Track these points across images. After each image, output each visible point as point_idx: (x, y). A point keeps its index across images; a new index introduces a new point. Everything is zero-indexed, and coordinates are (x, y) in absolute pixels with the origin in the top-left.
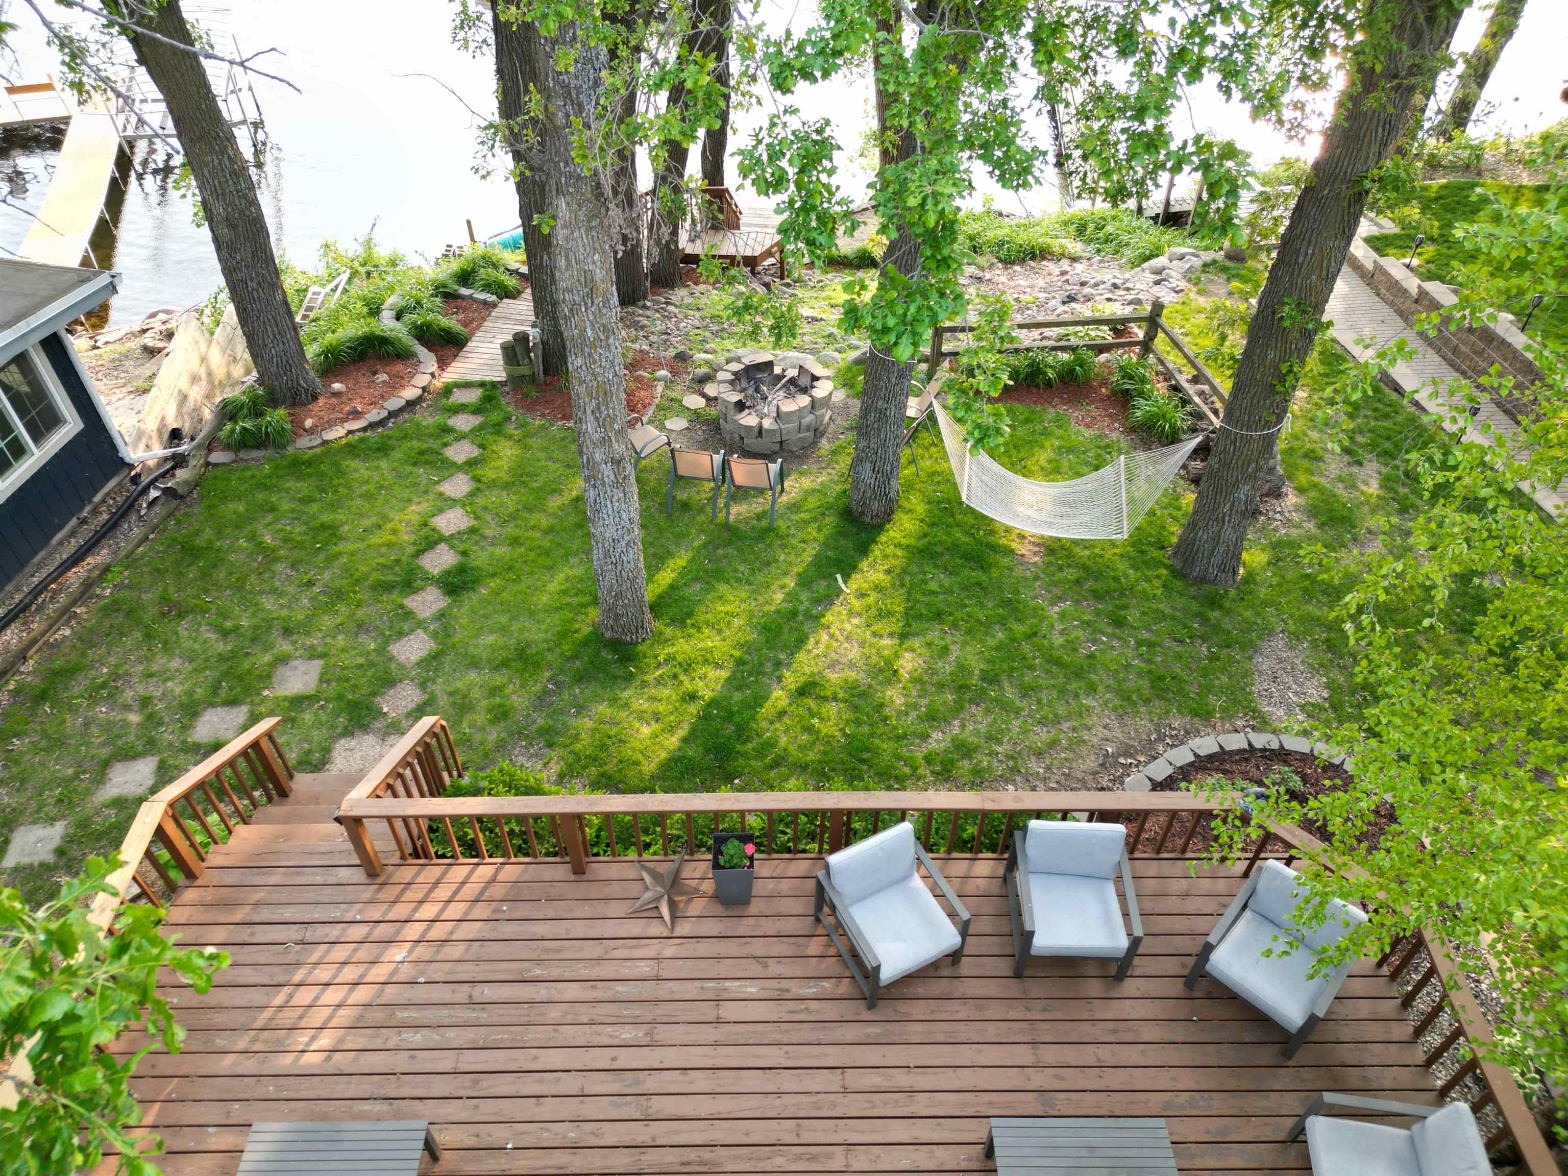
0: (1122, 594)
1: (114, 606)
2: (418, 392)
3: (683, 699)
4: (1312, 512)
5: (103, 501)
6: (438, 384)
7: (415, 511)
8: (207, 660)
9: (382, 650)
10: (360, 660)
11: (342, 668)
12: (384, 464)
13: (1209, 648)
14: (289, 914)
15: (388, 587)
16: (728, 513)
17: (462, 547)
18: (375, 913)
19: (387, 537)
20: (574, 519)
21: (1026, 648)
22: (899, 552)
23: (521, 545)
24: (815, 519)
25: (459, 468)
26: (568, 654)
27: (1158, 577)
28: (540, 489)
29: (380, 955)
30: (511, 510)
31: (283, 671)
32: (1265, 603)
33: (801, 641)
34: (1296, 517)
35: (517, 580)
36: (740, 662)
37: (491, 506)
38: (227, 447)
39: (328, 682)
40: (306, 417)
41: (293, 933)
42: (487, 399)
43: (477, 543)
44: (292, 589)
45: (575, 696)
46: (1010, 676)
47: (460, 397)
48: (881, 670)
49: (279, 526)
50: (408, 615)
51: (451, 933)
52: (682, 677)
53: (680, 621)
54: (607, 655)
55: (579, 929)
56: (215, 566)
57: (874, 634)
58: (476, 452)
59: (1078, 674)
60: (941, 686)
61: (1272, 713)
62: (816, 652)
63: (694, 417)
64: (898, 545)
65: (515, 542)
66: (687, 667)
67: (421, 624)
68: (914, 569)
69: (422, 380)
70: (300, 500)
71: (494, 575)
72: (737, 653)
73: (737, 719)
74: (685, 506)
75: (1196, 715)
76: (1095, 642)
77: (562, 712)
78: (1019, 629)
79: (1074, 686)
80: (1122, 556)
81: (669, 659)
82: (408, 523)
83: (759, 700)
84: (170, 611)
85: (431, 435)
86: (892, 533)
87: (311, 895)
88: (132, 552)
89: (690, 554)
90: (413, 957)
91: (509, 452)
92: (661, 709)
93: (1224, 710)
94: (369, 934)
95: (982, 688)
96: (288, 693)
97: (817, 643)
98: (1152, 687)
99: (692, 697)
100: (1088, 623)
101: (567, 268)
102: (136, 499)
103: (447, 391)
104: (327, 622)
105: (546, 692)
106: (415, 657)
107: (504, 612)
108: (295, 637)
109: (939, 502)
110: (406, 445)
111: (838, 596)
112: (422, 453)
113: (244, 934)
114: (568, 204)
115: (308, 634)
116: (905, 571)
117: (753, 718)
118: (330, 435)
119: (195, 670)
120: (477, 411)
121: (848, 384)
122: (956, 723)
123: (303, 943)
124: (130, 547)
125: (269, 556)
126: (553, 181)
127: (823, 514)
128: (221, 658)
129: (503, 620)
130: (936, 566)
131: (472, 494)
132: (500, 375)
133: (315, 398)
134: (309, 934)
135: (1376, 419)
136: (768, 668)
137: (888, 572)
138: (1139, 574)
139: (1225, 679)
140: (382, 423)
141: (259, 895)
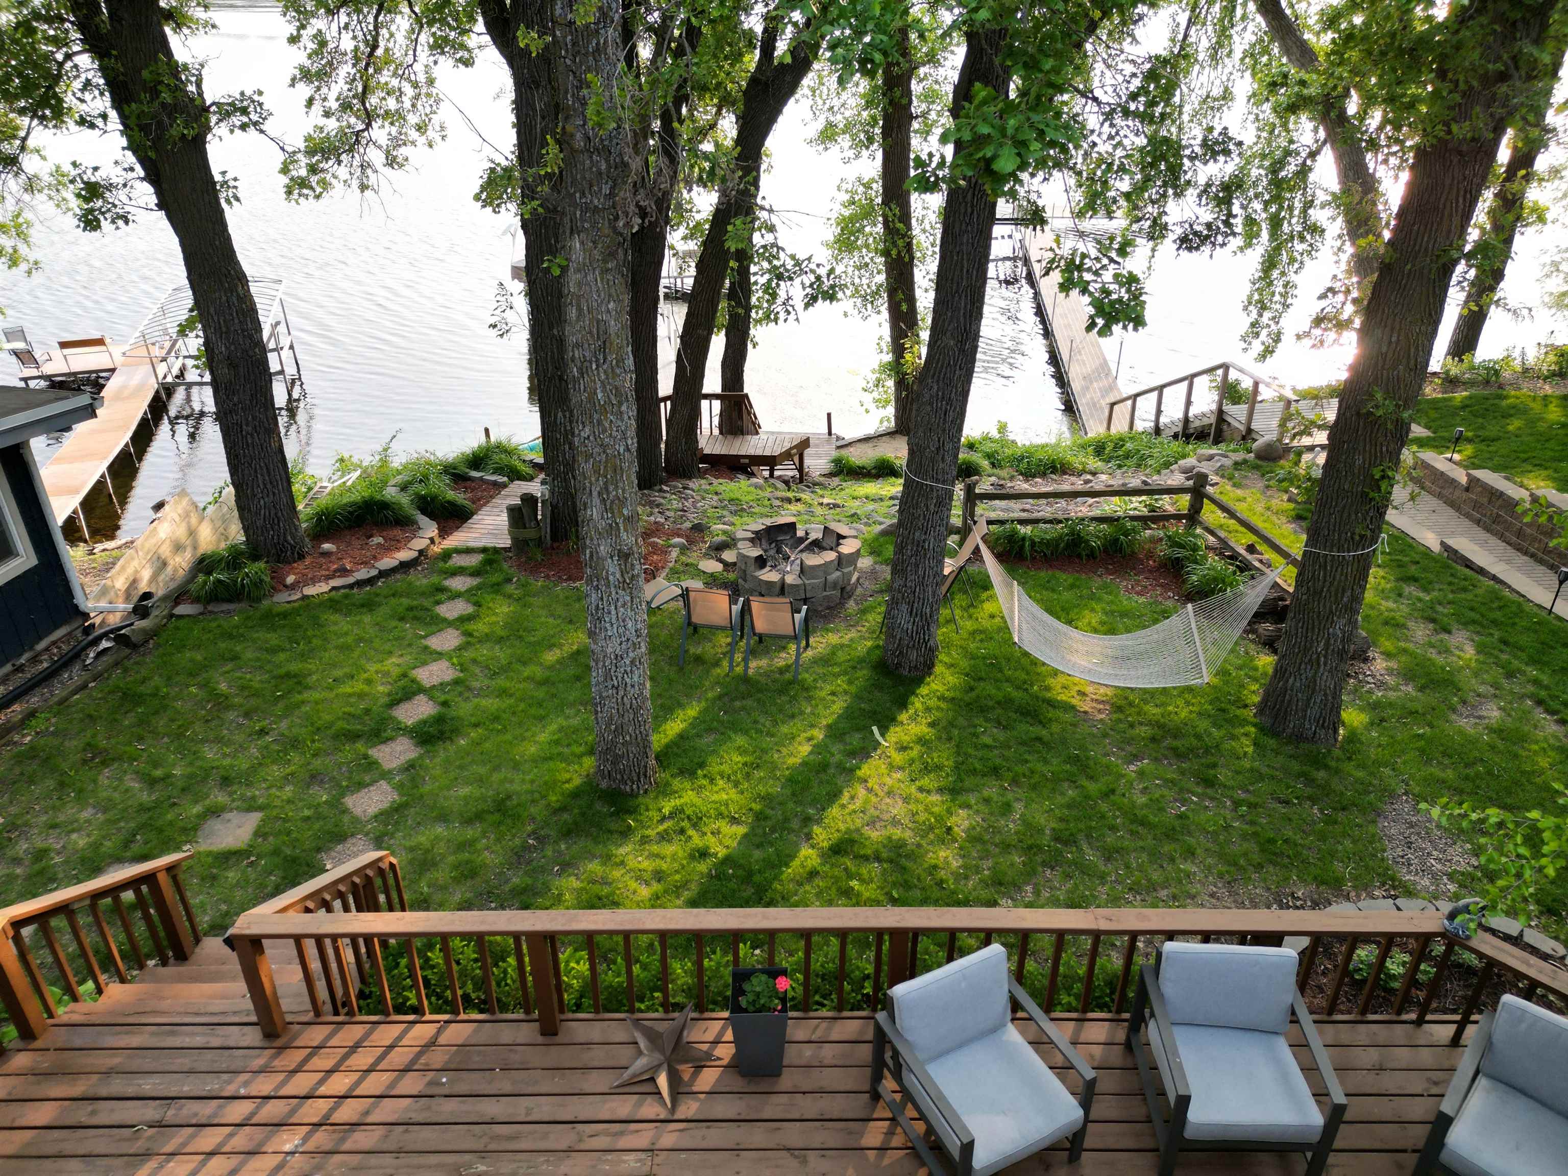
0: (1207, 751)
1: (32, 753)
2: (414, 554)
3: (692, 857)
4: (1408, 675)
5: (47, 649)
6: (436, 549)
7: (393, 664)
8: (125, 810)
9: (336, 804)
10: (307, 813)
11: (285, 820)
12: (367, 619)
13: (1321, 810)
14: (148, 1086)
15: (353, 737)
16: (747, 667)
17: (443, 698)
18: (264, 1085)
19: (360, 687)
20: (571, 671)
21: (1104, 807)
22: (943, 705)
23: (511, 696)
24: (845, 673)
25: (450, 624)
26: (557, 805)
27: (1246, 735)
28: (538, 643)
29: (262, 1143)
30: (504, 662)
31: (214, 825)
32: (1378, 763)
33: (834, 796)
34: (1390, 680)
35: (505, 730)
36: (760, 817)
37: (480, 659)
38: (196, 600)
39: (265, 836)
40: (288, 574)
41: (151, 1112)
42: (489, 562)
43: (461, 694)
44: (239, 737)
45: (560, 853)
46: (1089, 836)
47: (458, 561)
48: (931, 828)
49: (239, 674)
50: (372, 765)
51: (367, 1113)
52: (691, 832)
53: (689, 772)
54: (601, 807)
55: (544, 1108)
56: (156, 713)
57: (921, 789)
58: (470, 609)
59: (1170, 835)
60: (1006, 847)
61: (1415, 883)
62: (851, 807)
63: (710, 580)
64: (942, 698)
65: (503, 693)
66: (697, 821)
67: (386, 775)
68: (961, 721)
69: (419, 543)
70: (267, 650)
71: (476, 725)
72: (756, 807)
73: (757, 878)
74: (699, 660)
75: (1323, 883)
76: (1184, 802)
77: (543, 870)
78: (1092, 787)
79: (1167, 848)
80: (1200, 714)
81: (676, 813)
82: (387, 674)
83: (785, 859)
84: (93, 758)
85: (423, 594)
86: (934, 686)
87: (184, 1061)
88: (66, 699)
89: (703, 704)
90: (310, 1146)
91: (505, 609)
92: (664, 866)
93: (1354, 878)
94: (253, 1114)
95: (1057, 850)
96: (214, 848)
97: (852, 798)
98: (1263, 851)
99: (703, 854)
100: (1172, 781)
101: (578, 319)
102: (85, 648)
103: (447, 555)
104: (276, 771)
105: (526, 848)
106: (372, 810)
107: (484, 763)
108: (235, 787)
109: (984, 658)
110: (393, 601)
111: (875, 749)
112: (411, 609)
113: (82, 1113)
114: (582, 243)
115: (249, 785)
116: (951, 724)
117: (776, 878)
118: (310, 591)
119: (108, 821)
120: (475, 573)
121: (874, 552)
122: (1029, 888)
123: (160, 1125)
124: (64, 694)
125: (221, 703)
126: (567, 220)
127: (854, 668)
128: (142, 809)
129: (482, 770)
130: (987, 720)
131: (460, 648)
132: (505, 541)
133: (301, 557)
134: (171, 1114)
135: (1452, 592)
136: (795, 824)
137: (932, 725)
138: (1223, 732)
139: (1348, 843)
140: (370, 581)
141: (116, 1060)
